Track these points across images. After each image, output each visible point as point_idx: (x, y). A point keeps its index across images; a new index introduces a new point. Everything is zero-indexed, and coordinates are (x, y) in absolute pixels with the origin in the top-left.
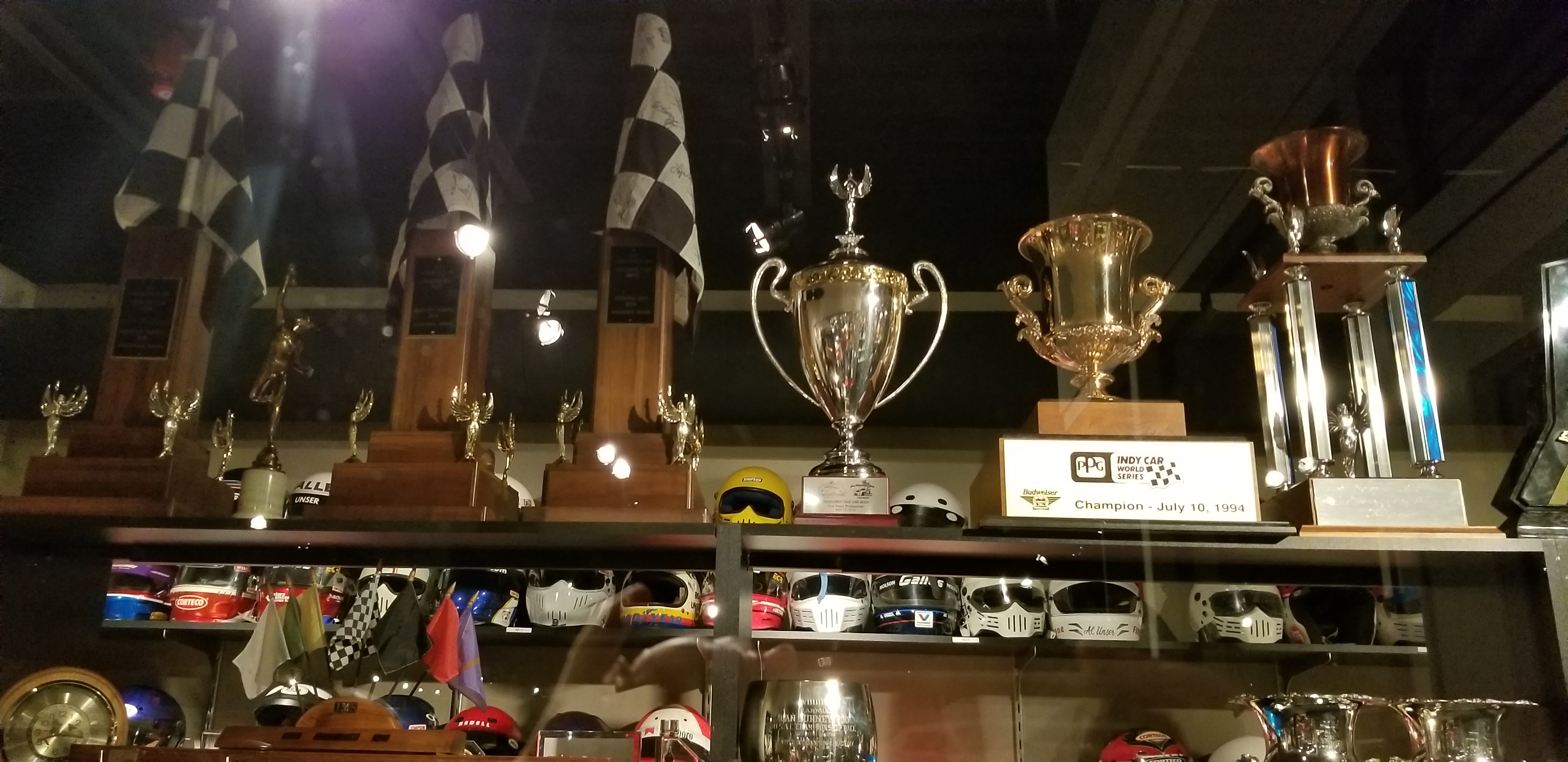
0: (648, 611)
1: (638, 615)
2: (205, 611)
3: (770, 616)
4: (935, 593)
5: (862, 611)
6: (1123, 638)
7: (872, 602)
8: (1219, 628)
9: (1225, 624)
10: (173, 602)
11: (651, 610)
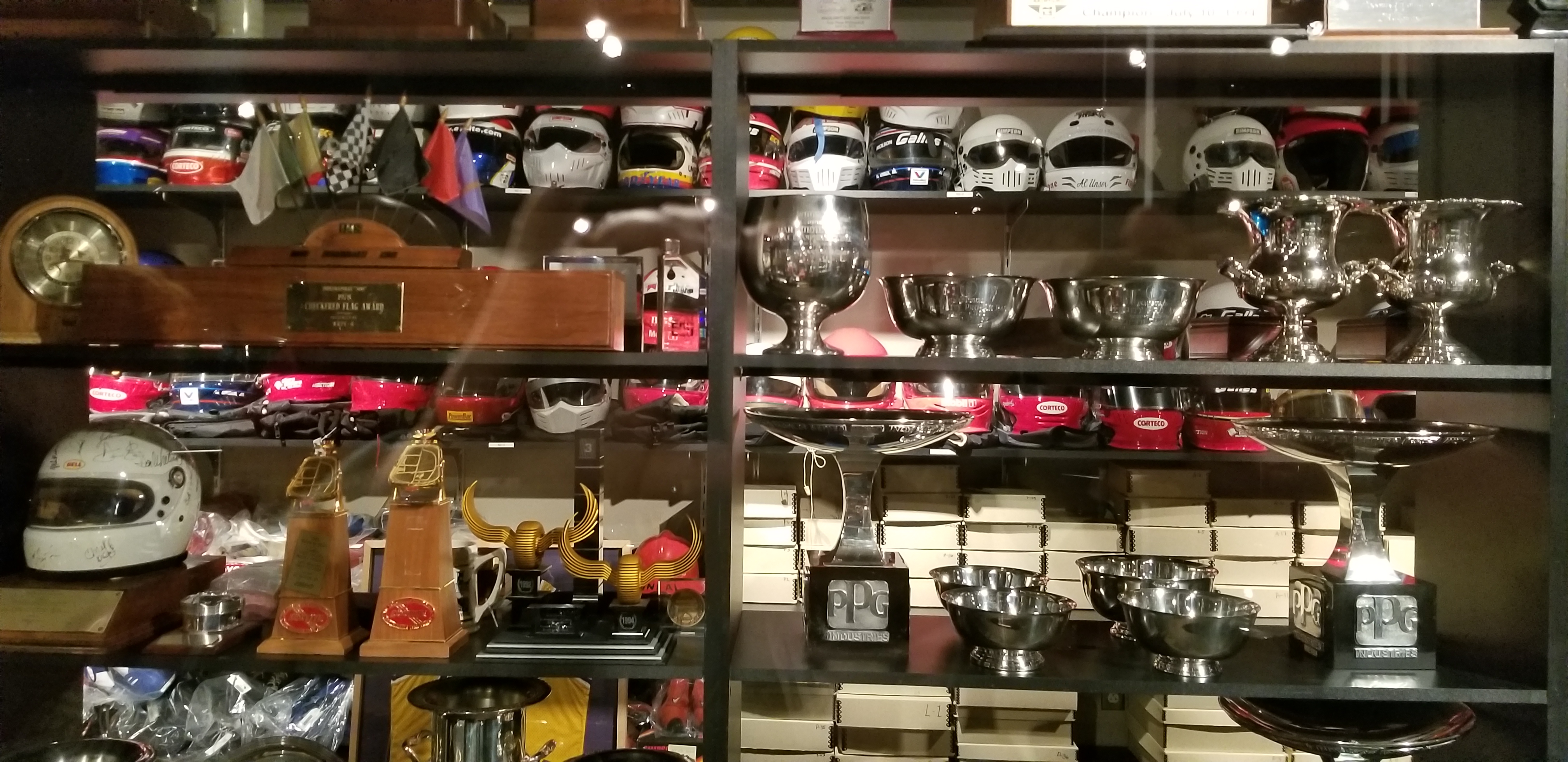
0: (646, 173)
1: (636, 177)
2: (201, 175)
3: (766, 177)
4: (932, 152)
5: (858, 172)
6: (1116, 189)
7: (868, 163)
8: (1210, 179)
9: (1217, 175)
10: (169, 168)
11: (648, 173)
